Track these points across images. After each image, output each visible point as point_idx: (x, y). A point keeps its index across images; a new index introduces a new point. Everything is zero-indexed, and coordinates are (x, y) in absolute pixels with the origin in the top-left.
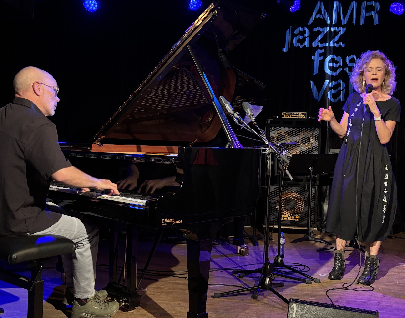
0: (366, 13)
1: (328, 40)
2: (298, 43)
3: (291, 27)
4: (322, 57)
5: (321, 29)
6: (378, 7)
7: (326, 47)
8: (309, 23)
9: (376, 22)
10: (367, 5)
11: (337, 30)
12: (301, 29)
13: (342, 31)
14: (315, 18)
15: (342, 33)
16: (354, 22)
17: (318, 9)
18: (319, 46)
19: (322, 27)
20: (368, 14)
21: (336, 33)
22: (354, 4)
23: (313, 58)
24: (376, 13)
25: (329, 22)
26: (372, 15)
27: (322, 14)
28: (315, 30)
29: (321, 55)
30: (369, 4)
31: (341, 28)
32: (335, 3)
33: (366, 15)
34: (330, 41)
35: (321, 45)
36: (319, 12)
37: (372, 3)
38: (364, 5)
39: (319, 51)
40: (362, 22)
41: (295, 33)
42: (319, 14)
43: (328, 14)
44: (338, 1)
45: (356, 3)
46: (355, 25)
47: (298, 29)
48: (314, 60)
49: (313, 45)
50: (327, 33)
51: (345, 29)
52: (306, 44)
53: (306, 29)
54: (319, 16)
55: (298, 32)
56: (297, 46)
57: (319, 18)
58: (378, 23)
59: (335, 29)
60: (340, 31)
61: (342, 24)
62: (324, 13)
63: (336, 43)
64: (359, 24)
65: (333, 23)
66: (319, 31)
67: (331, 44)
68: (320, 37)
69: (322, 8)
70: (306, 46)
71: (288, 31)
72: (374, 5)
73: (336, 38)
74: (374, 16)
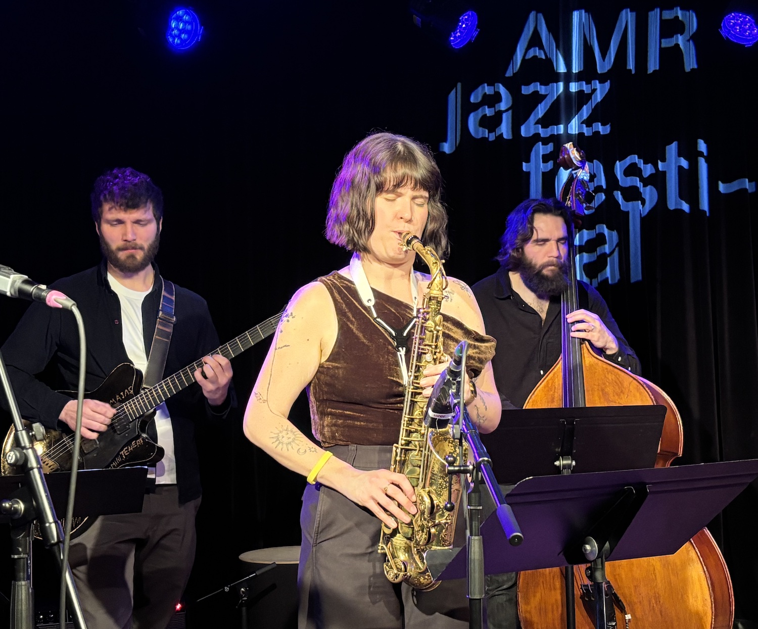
0: (663, 40)
1: (563, 117)
2: (481, 129)
3: (459, 85)
4: (550, 165)
5: (543, 87)
6: (692, 22)
7: (559, 135)
8: (509, 74)
9: (690, 63)
10: (663, 18)
11: (586, 88)
12: (488, 90)
13: (598, 91)
14: (524, 60)
15: (598, 97)
16: (631, 65)
17: (531, 32)
18: (539, 134)
19: (545, 83)
20: (667, 43)
21: (583, 98)
22: (627, 18)
23: (525, 167)
24: (688, 38)
25: (562, 69)
26: (677, 45)
27: (541, 47)
28: (526, 90)
29: (546, 158)
30: (668, 15)
31: (597, 84)
32: (576, 15)
33: (663, 46)
34: (568, 121)
35: (543, 132)
36: (535, 41)
37: (677, 13)
38: (654, 18)
39: (541, 149)
40: (653, 65)
41: (472, 100)
42: (535, 46)
43: (557, 47)
44: (583, 11)
45: (634, 14)
46: (633, 72)
47: (480, 89)
48: (528, 174)
49: (523, 134)
50: (558, 97)
51: (607, 85)
52: (505, 129)
53: (502, 90)
54: (535, 51)
55: (480, 99)
56: (480, 136)
57: (535, 57)
58: (696, 67)
59: (581, 85)
60: (594, 91)
61: (599, 71)
62: (546, 42)
63: (584, 125)
64: (646, 69)
65: (575, 69)
66: (536, 93)
67: (572, 129)
68: (541, 110)
69: (541, 28)
70: (505, 136)
71: (452, 95)
72: (680, 18)
73: (586, 111)
74: (685, 45)
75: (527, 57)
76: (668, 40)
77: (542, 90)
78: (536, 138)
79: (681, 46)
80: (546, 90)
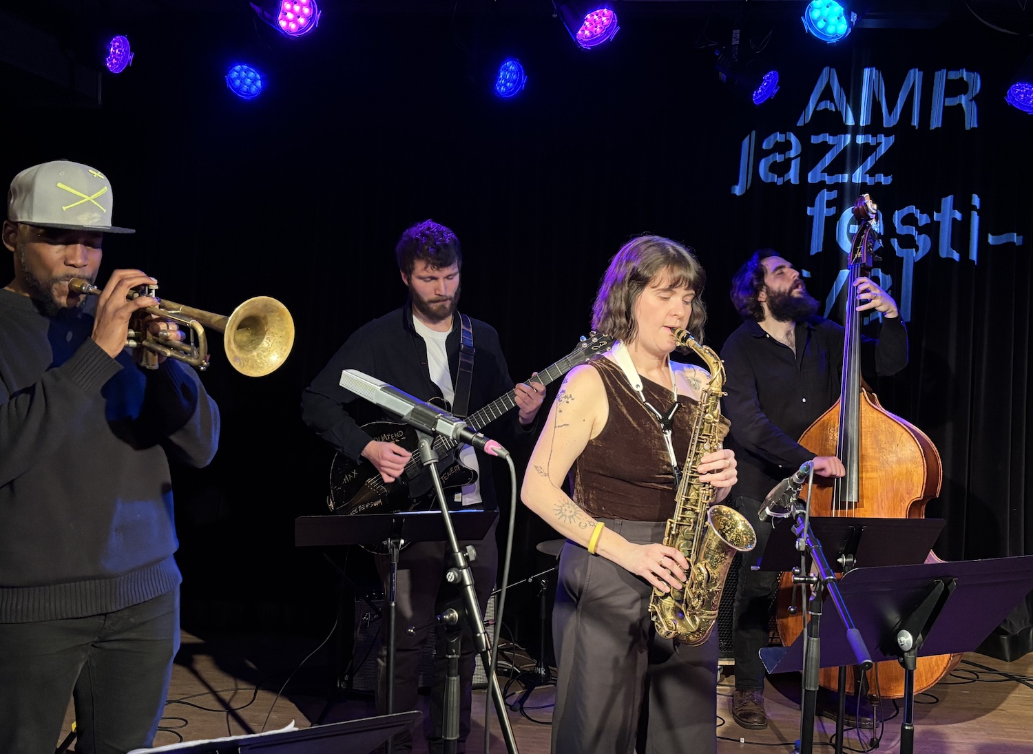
0: (946, 99)
1: (848, 168)
2: (770, 174)
3: (754, 133)
4: (833, 210)
5: (831, 137)
6: (975, 83)
7: (843, 184)
8: (800, 123)
9: (971, 122)
10: (948, 78)
11: (871, 140)
12: (780, 137)
13: (883, 144)
14: (815, 111)
15: (883, 150)
16: (915, 122)
17: (823, 87)
18: (825, 182)
19: (833, 134)
20: (951, 102)
21: (868, 149)
22: (915, 77)
23: (809, 211)
24: (971, 98)
25: (850, 122)
26: (960, 105)
27: (832, 100)
28: (815, 140)
29: (830, 204)
30: (953, 75)
31: (882, 138)
32: (867, 72)
33: (946, 104)
34: (853, 171)
35: (828, 179)
36: (827, 94)
37: (962, 74)
38: (940, 78)
39: (825, 195)
40: (936, 122)
41: (764, 147)
42: (826, 99)
43: (848, 101)
44: (874, 69)
45: (921, 73)
46: (917, 128)
47: (772, 137)
48: (812, 217)
49: (810, 181)
50: (845, 148)
51: (892, 139)
52: (793, 176)
53: (793, 139)
54: (826, 104)
55: (771, 146)
56: (769, 181)
57: (826, 110)
58: (976, 126)
59: (868, 139)
60: (879, 144)
61: (885, 126)
62: (837, 96)
63: (868, 175)
64: (929, 125)
65: (862, 124)
66: (825, 143)
67: (856, 179)
68: (828, 159)
69: (833, 84)
70: (792, 182)
71: (746, 141)
72: (965, 79)
73: (870, 163)
74: (966, 104)
75: (818, 109)
76: (951, 99)
77: (830, 140)
78: (822, 185)
79: (964, 106)
80: (833, 141)
